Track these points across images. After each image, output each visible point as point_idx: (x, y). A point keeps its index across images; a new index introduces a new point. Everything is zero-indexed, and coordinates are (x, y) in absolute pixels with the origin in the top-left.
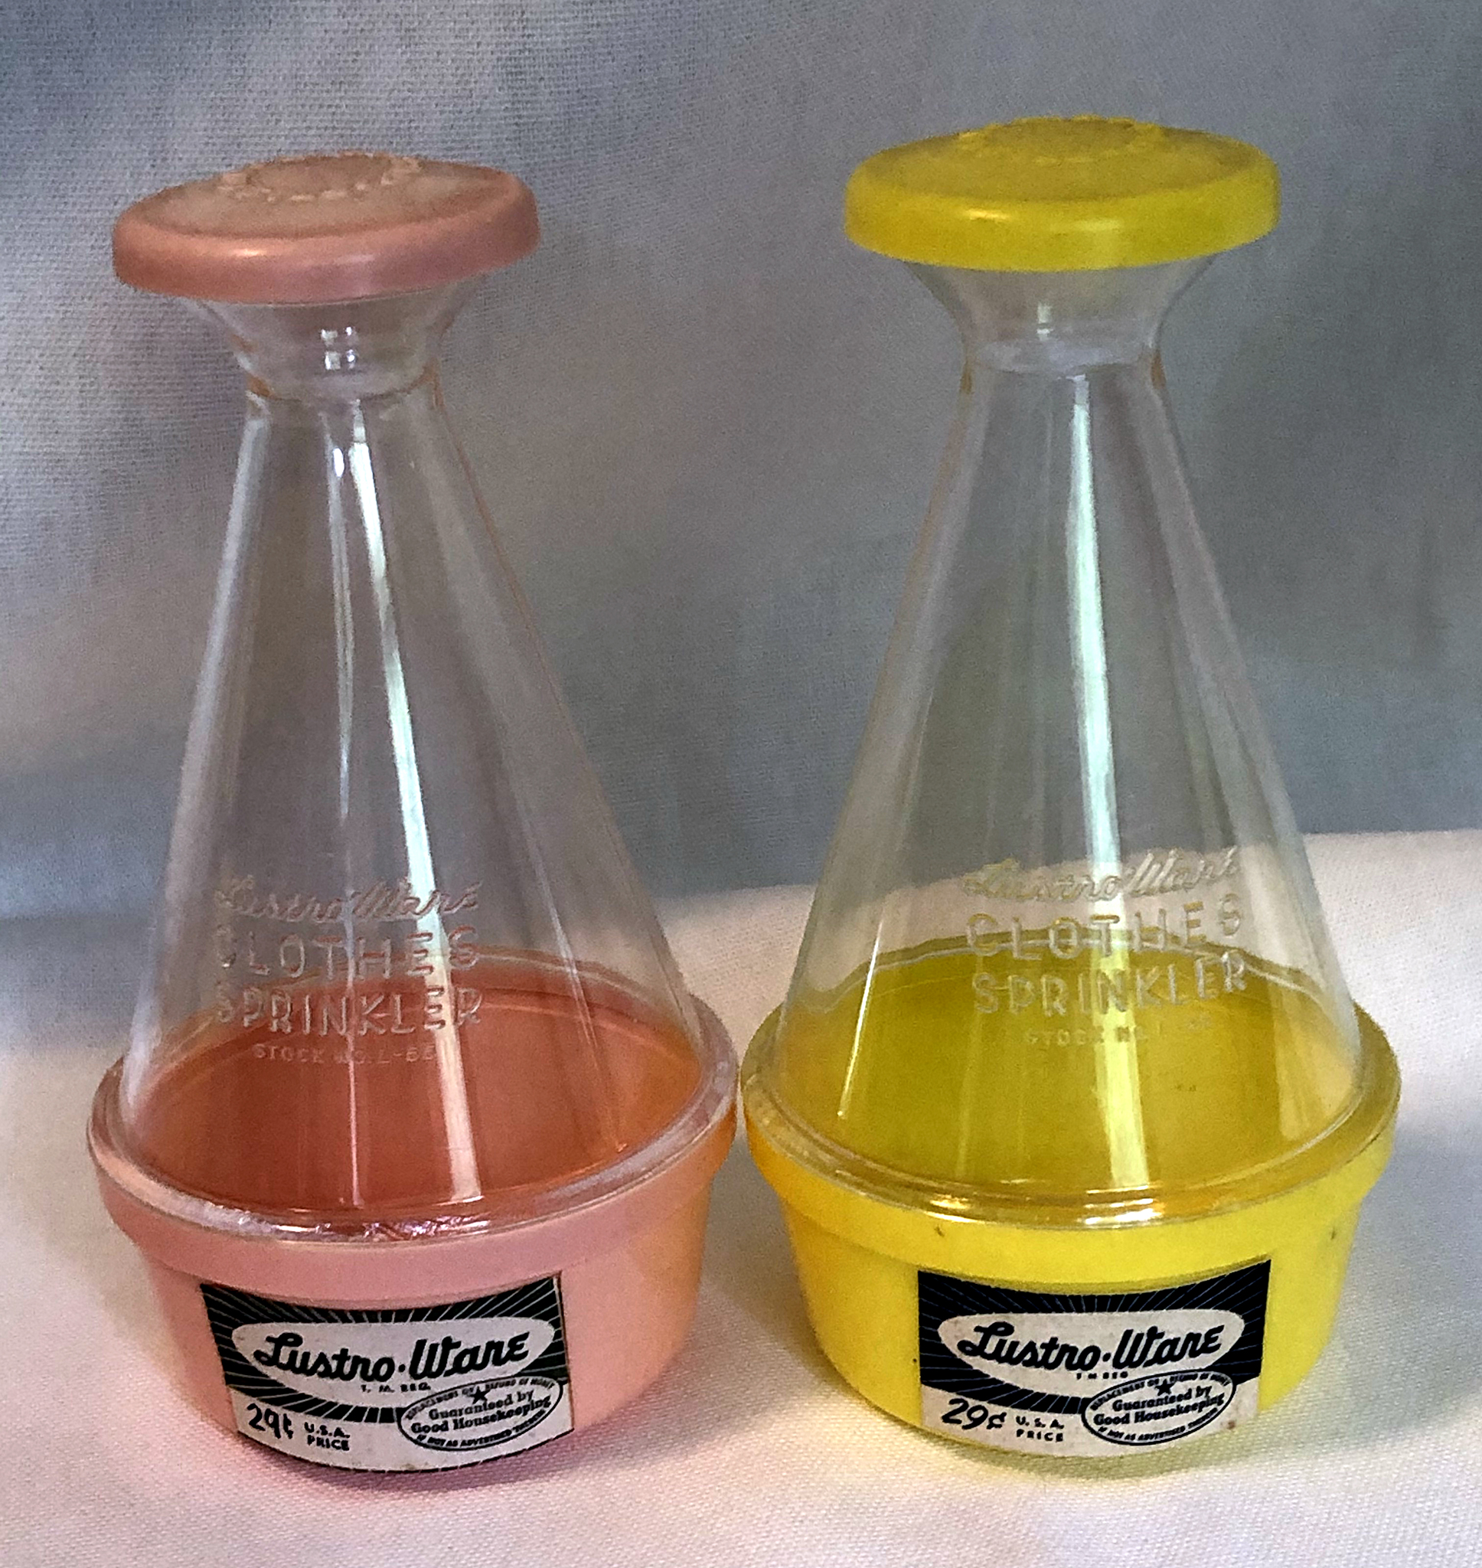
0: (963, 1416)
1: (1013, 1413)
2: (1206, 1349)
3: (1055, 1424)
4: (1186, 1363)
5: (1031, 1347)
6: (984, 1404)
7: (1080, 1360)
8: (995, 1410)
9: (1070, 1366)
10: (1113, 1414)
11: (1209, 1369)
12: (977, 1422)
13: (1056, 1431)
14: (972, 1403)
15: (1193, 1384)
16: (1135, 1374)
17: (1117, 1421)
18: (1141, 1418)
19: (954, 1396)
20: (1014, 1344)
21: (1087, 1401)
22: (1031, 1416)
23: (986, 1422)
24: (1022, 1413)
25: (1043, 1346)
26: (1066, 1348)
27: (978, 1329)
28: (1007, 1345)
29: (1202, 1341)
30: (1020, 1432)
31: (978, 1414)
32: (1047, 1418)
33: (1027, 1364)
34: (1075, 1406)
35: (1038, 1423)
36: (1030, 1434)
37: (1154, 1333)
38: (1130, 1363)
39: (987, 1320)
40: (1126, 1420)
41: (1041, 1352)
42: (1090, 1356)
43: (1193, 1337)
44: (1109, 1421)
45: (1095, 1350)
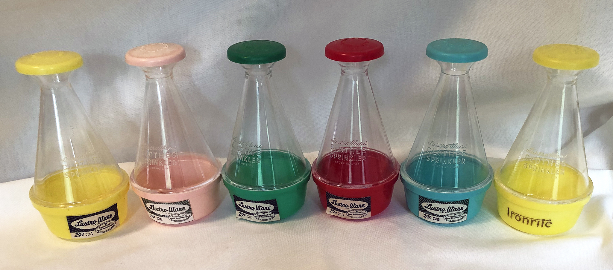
0: (78, 235)
1: (85, 233)
2: (111, 217)
3: (91, 233)
4: (108, 220)
5: (86, 223)
6: (81, 233)
7: (93, 223)
8: (82, 233)
9: (92, 224)
10: (99, 229)
11: (112, 220)
12: (80, 236)
13: (92, 234)
14: (78, 233)
15: (110, 222)
16: (101, 223)
17: (100, 230)
18: (103, 229)
19: (76, 233)
20: (83, 223)
21: (95, 228)
22: (87, 232)
23: (81, 235)
24: (86, 232)
25: (87, 222)
26: (91, 222)
27: (77, 222)
28: (82, 224)
29: (110, 216)
30: (87, 235)
31: (80, 235)
32: (90, 232)
33: (86, 225)
34: (94, 229)
35: (89, 233)
36: (88, 235)
37: (103, 217)
38: (100, 221)
39: (78, 221)
40: (101, 229)
41: (87, 223)
42: (94, 222)
43: (108, 216)
44: (99, 230)
45: (95, 221)
